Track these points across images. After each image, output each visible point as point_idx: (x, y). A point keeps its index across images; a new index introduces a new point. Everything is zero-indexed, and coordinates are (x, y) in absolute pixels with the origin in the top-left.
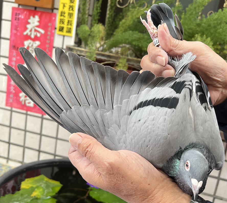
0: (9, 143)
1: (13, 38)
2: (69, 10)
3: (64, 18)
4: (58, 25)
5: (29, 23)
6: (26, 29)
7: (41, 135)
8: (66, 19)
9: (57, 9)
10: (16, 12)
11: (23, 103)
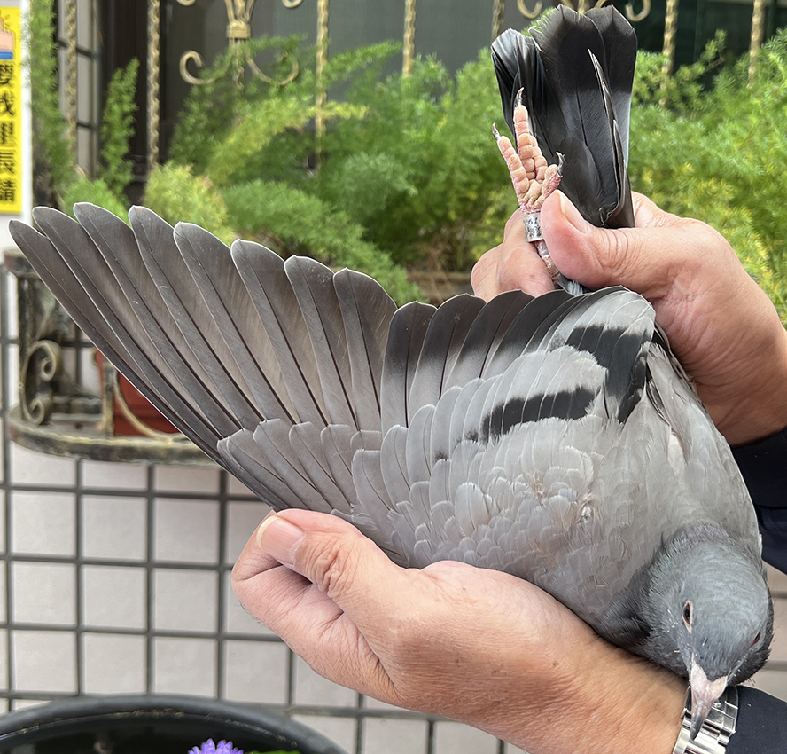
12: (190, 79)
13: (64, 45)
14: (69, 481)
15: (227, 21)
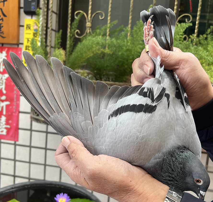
7: (15, 160)
9: (22, 44)
12: (77, 36)
13: (49, 28)
14: (45, 130)
15: (86, 23)
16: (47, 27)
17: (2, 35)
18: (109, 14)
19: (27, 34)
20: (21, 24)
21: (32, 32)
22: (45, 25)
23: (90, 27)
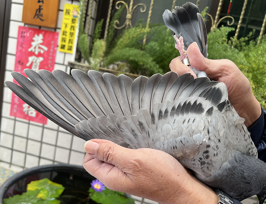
0: (12, 150)
1: (19, 54)
2: (71, 30)
3: (66, 37)
4: (60, 43)
5: (33, 41)
6: (30, 46)
7: (41, 142)
8: (68, 38)
9: (60, 29)
10: (22, 30)
11: (26, 113)
16: (87, 15)
17: (41, 17)
18: (151, 8)
19: (66, 19)
20: (61, 8)
21: (71, 17)
22: (85, 12)
23: (130, 19)
